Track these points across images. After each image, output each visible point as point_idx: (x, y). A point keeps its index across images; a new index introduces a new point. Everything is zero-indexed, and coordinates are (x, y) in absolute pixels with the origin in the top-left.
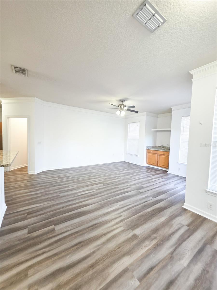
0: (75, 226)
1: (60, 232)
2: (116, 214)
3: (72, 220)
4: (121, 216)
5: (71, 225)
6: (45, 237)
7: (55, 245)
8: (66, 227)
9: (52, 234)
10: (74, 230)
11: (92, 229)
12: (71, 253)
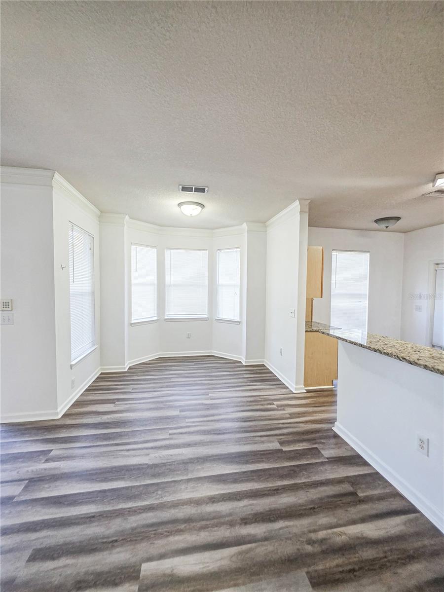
0: (250, 441)
1: (271, 438)
2: (175, 439)
3: (255, 451)
4: (170, 434)
5: (256, 443)
6: (290, 438)
7: (273, 427)
8: (263, 442)
9: (282, 438)
10: (252, 435)
11: (226, 430)
12: (255, 417)
